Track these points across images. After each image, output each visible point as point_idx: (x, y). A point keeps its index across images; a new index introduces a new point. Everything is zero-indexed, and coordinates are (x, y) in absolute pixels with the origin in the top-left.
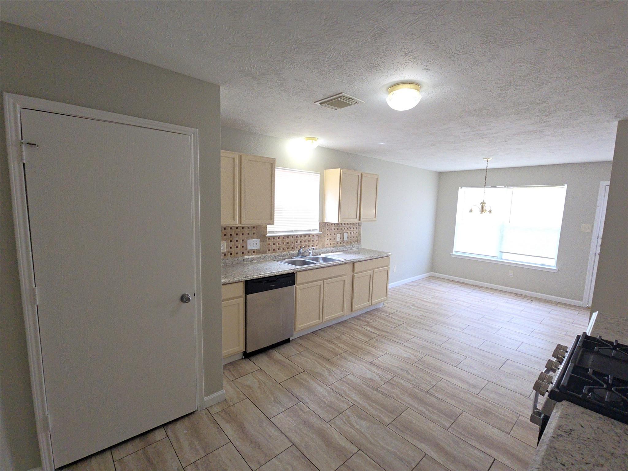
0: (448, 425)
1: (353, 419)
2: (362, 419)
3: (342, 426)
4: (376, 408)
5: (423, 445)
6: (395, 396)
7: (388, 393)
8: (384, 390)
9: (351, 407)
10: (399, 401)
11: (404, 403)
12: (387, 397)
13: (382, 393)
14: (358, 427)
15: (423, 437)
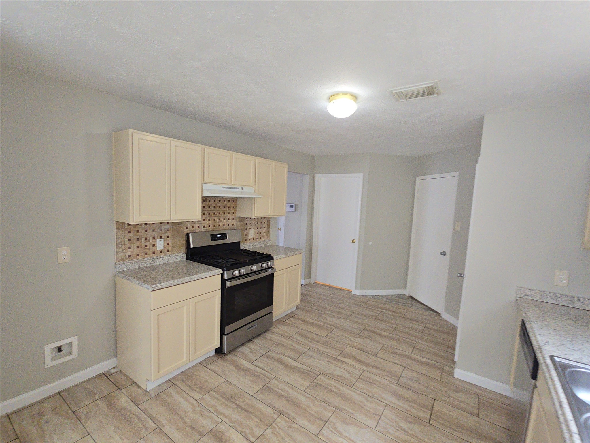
0: (274, 381)
1: (347, 375)
2: (341, 376)
3: (354, 369)
4: (332, 386)
5: (296, 365)
6: (316, 402)
7: (324, 405)
8: (329, 408)
9: (353, 384)
10: (311, 397)
11: (307, 395)
12: (324, 399)
13: (329, 404)
14: (342, 370)
15: (295, 369)
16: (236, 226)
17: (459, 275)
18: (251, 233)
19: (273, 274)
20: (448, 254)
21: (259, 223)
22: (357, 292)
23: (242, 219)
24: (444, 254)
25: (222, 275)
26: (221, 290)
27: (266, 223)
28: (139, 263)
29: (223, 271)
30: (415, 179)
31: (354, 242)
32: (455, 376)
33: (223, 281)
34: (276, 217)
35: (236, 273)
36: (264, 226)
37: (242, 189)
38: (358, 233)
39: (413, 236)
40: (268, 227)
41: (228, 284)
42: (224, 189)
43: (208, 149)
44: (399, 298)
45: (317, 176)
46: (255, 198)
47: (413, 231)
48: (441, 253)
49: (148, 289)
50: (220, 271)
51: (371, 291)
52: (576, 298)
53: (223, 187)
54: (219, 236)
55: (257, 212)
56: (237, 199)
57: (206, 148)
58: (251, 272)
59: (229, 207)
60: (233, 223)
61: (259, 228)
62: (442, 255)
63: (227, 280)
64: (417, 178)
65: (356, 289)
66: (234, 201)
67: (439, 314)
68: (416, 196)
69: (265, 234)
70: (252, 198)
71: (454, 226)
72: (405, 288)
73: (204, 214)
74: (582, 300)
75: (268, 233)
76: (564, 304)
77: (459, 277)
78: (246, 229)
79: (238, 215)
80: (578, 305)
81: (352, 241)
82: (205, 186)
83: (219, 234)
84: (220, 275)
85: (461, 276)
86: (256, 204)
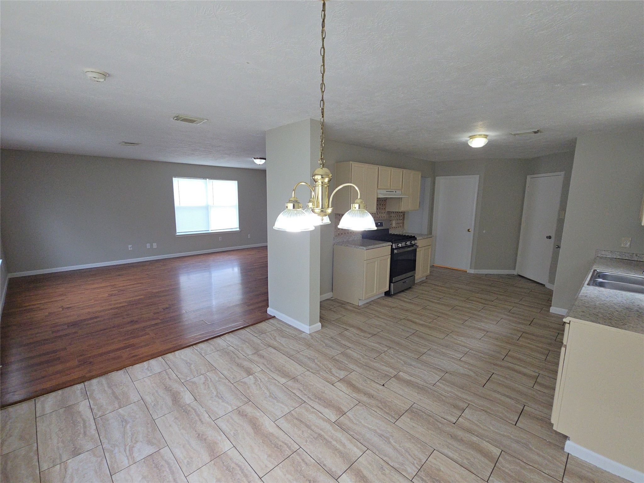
16: (385, 218)
17: (557, 247)
18: (394, 224)
19: (416, 249)
20: (553, 238)
21: (398, 216)
22: (472, 271)
23: (389, 213)
24: (550, 237)
25: (392, 246)
26: (390, 255)
27: (402, 216)
28: (343, 238)
29: (393, 243)
30: (526, 177)
31: (470, 231)
32: (551, 311)
33: (392, 250)
34: (408, 212)
35: (400, 245)
36: (401, 218)
37: (396, 192)
38: (473, 225)
39: (523, 225)
40: (404, 218)
41: (396, 251)
42: (387, 193)
43: (381, 167)
44: (508, 276)
45: (437, 178)
46: (401, 198)
47: (523, 219)
48: (547, 237)
49: (363, 249)
50: (390, 243)
51: (484, 270)
52: (635, 255)
53: (387, 191)
54: (379, 224)
55: (403, 208)
56: (386, 199)
57: (380, 167)
58: (411, 245)
59: (382, 205)
60: (384, 216)
61: (398, 220)
62: (547, 238)
63: (395, 249)
64: (528, 176)
65: (470, 268)
66: (385, 201)
67: (544, 285)
68: (526, 192)
69: (401, 224)
70: (399, 198)
71: (559, 215)
72: (514, 269)
73: (377, 209)
74: (638, 255)
75: (403, 223)
76: (627, 258)
77: (557, 248)
78: (391, 220)
79: (387, 210)
80: (636, 259)
81: (468, 230)
82: (379, 191)
83: (379, 223)
84: (391, 246)
85: (559, 247)
86: (402, 202)
